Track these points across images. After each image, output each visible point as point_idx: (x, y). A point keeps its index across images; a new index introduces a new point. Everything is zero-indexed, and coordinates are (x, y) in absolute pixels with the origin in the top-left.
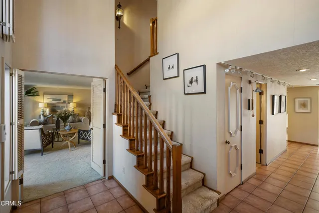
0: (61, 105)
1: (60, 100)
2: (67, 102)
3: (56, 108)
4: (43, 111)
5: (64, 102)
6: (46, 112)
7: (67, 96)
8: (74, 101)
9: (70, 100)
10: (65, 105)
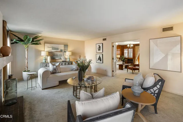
0: (59, 53)
1: (58, 49)
2: (63, 51)
3: (55, 57)
4: (45, 59)
5: (61, 51)
6: (47, 59)
7: (63, 45)
8: (69, 50)
9: (65, 49)
10: (62, 53)
